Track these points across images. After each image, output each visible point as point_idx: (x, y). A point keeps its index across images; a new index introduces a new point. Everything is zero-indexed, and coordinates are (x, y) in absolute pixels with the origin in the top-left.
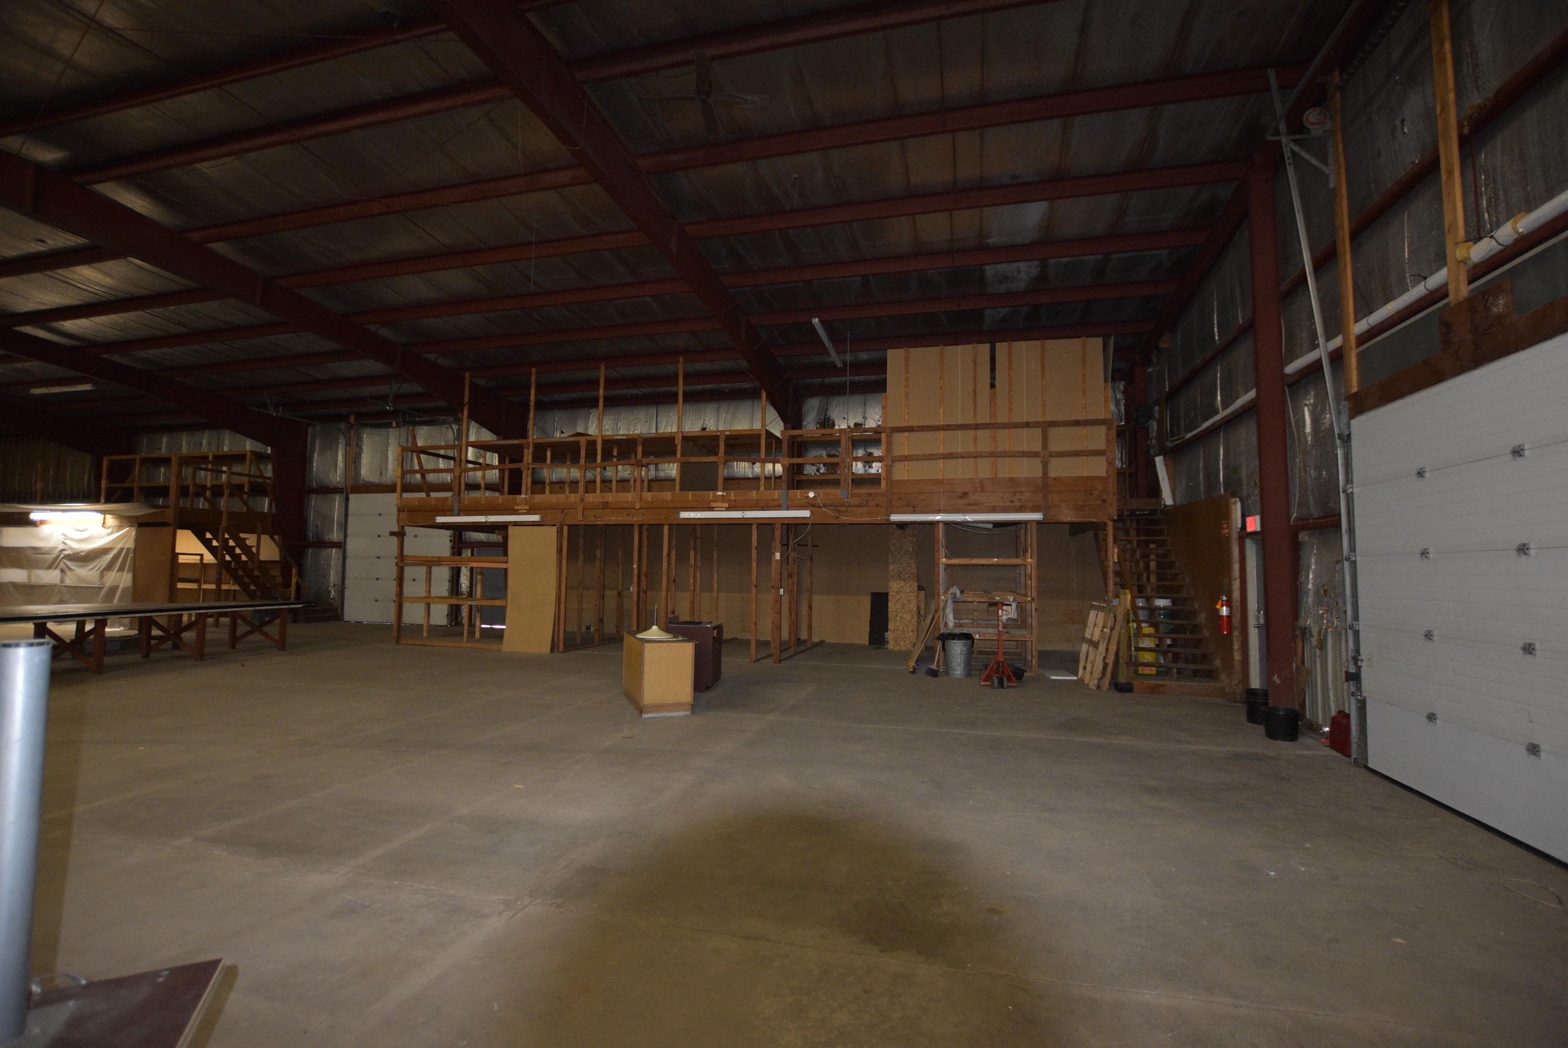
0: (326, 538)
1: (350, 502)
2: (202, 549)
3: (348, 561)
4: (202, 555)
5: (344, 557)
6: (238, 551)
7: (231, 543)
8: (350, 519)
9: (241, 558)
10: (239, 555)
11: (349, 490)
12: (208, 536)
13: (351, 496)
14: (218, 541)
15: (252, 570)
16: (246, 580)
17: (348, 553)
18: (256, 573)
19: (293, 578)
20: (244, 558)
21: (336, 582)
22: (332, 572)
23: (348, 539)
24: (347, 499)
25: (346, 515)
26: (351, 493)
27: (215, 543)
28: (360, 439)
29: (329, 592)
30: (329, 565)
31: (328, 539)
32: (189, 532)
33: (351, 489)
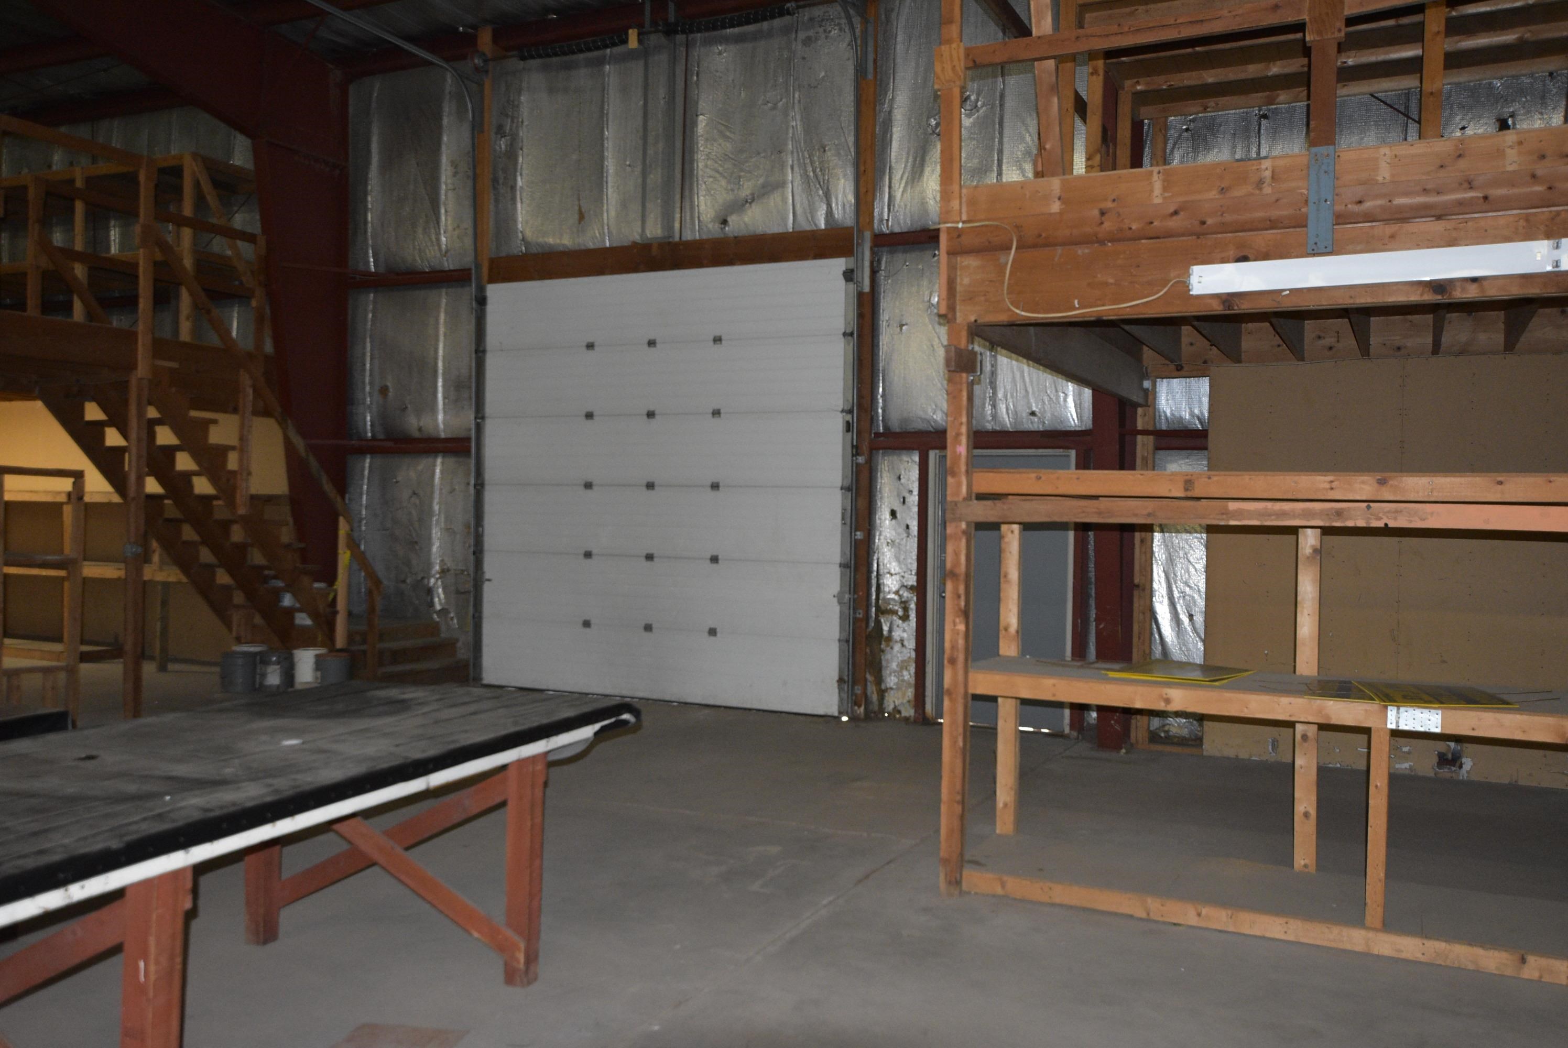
0: (413, 423)
1: (490, 308)
2: (77, 459)
3: (491, 497)
4: (78, 476)
5: (480, 487)
6: (184, 462)
7: (165, 436)
8: (491, 362)
9: (190, 485)
10: (187, 476)
11: (485, 271)
12: (93, 412)
13: (495, 292)
14: (125, 434)
15: (225, 526)
16: (206, 555)
17: (489, 475)
18: (237, 534)
19: (340, 551)
20: (202, 486)
21: (449, 564)
22: (436, 533)
23: (491, 428)
24: (482, 301)
25: (480, 352)
26: (491, 281)
27: (113, 438)
28: (509, 109)
29: (430, 591)
30: (425, 513)
31: (420, 429)
32: (39, 404)
33: (491, 269)
